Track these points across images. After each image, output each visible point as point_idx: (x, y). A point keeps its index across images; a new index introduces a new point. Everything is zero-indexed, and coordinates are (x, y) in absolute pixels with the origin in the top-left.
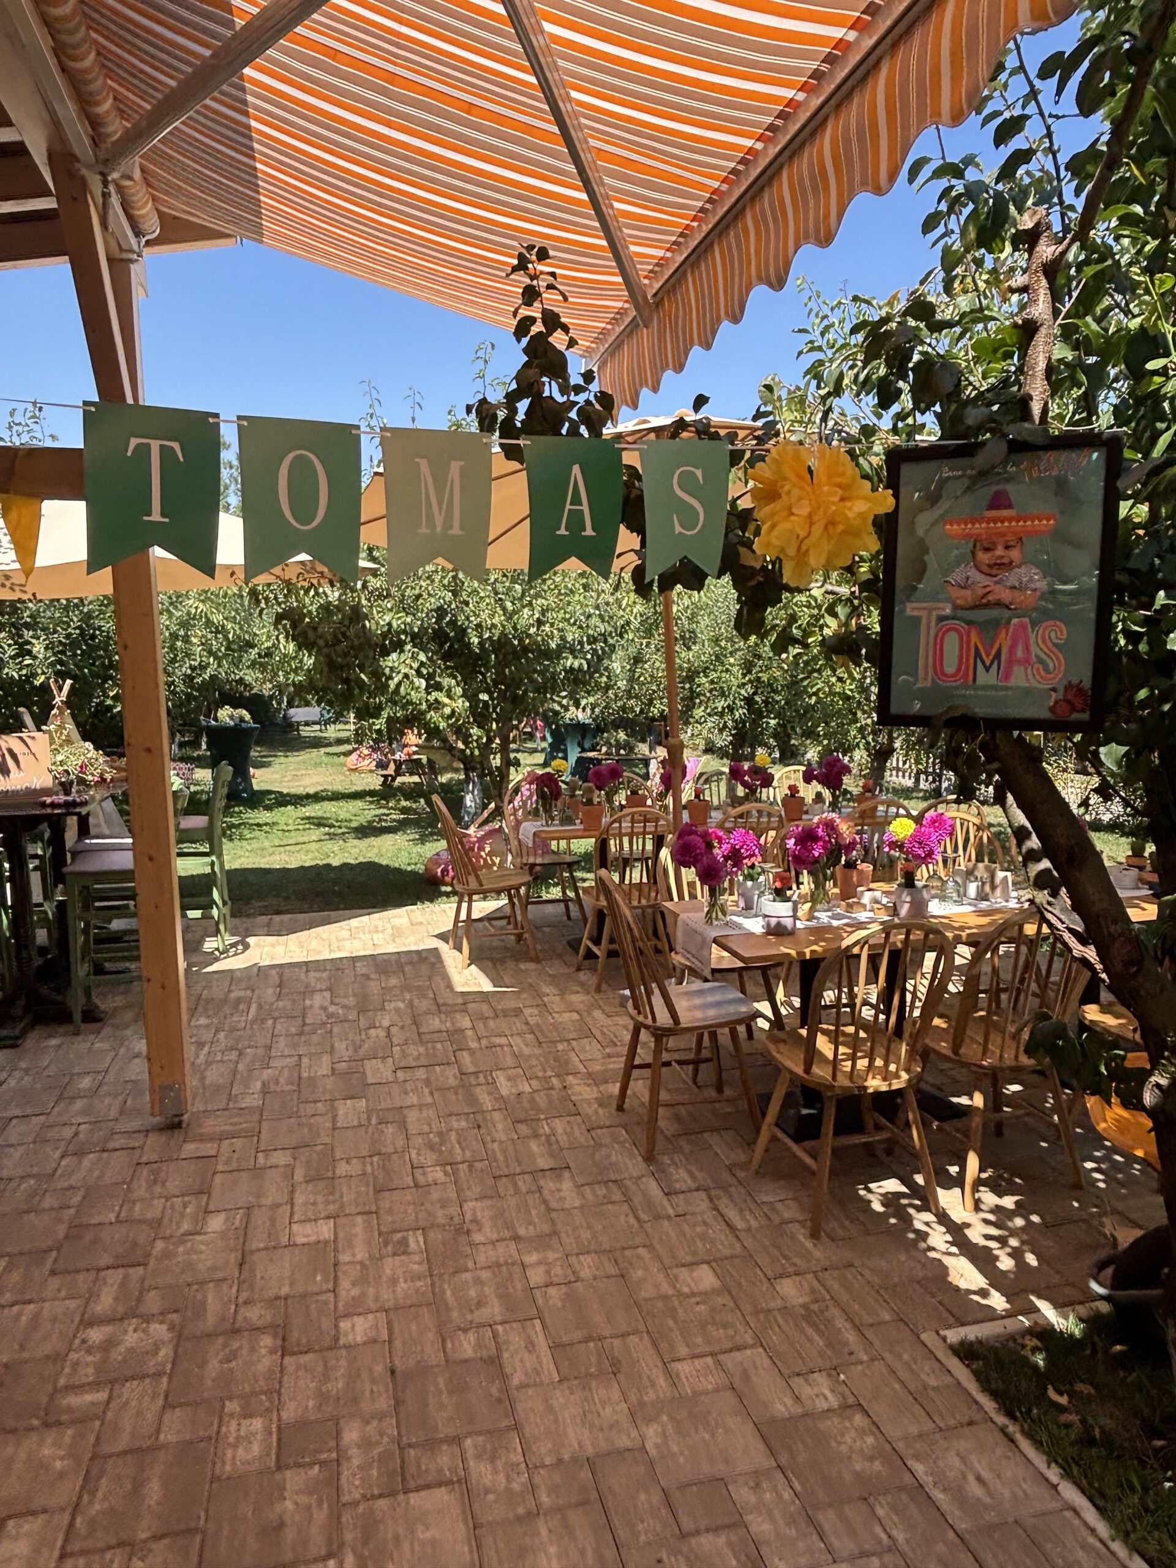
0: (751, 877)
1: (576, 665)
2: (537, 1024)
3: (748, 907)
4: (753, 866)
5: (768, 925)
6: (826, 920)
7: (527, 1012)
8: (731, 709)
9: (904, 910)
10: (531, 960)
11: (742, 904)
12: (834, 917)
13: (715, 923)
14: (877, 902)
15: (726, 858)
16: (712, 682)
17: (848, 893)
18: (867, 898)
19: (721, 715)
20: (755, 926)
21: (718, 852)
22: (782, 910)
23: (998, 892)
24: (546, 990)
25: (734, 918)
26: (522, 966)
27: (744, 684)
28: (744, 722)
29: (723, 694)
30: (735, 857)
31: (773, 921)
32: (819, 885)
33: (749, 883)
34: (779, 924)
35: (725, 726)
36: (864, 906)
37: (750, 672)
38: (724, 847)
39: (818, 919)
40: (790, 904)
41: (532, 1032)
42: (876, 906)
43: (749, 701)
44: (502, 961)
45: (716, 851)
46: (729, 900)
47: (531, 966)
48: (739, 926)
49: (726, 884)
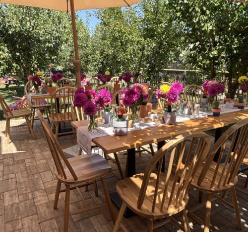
0: (108, 110)
1: (50, 45)
2: (29, 166)
3: (106, 122)
4: (108, 106)
5: (116, 131)
6: (138, 127)
7: (27, 161)
8: (97, 65)
9: (168, 121)
10: (33, 139)
11: (104, 121)
12: (141, 125)
13: (93, 131)
14: (156, 118)
15: (97, 102)
16: (92, 58)
17: (144, 115)
18: (152, 117)
19: (95, 66)
20: (110, 131)
21: (94, 100)
22: (122, 125)
23: (195, 112)
24: (36, 150)
25: (101, 128)
26: (30, 142)
27: (100, 58)
28: (101, 68)
29: (95, 61)
30: (101, 102)
31: (118, 130)
32: (134, 112)
33: (107, 113)
34: (121, 131)
35: (96, 69)
36: (151, 120)
37: (102, 55)
38: (96, 98)
39: (135, 126)
40: (125, 122)
41: (26, 171)
42: (156, 120)
43: (102, 63)
44: (23, 140)
45: (93, 100)
46: (98, 120)
47: (33, 141)
48: (103, 132)
49: (97, 114)
